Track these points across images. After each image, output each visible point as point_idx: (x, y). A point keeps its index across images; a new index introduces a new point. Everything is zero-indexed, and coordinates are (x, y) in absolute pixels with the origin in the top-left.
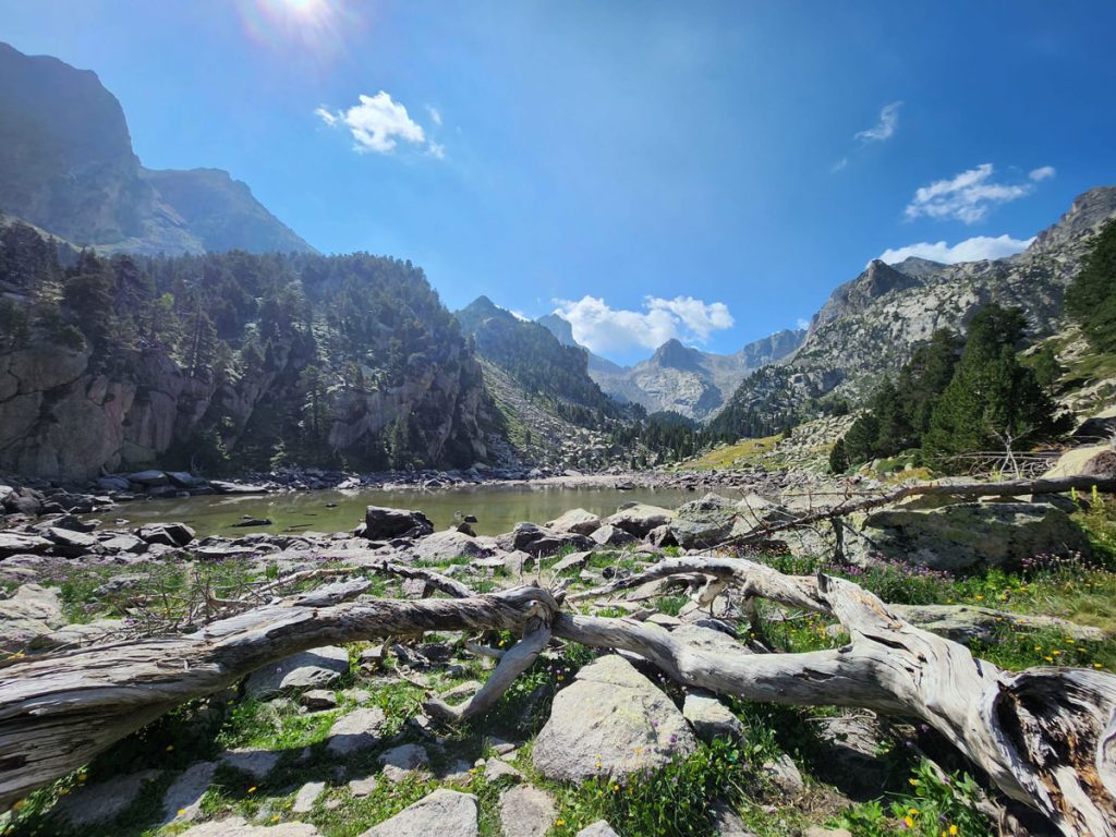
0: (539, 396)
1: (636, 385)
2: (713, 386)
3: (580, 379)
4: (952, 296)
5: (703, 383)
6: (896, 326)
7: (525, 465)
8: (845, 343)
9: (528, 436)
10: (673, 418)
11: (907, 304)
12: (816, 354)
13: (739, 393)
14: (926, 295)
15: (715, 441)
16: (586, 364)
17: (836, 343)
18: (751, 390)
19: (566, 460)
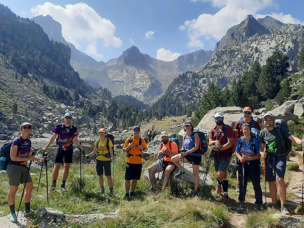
0: (28, 77)
1: (107, 76)
2: (157, 81)
3: (64, 68)
4: (283, 42)
5: (151, 78)
6: (256, 55)
7: (10, 129)
8: (230, 62)
9: (15, 108)
10: (130, 100)
11: (262, 43)
12: (215, 67)
13: (171, 87)
14: (271, 40)
15: (151, 117)
16: (69, 57)
17: (226, 62)
18: (178, 86)
19: (45, 126)
